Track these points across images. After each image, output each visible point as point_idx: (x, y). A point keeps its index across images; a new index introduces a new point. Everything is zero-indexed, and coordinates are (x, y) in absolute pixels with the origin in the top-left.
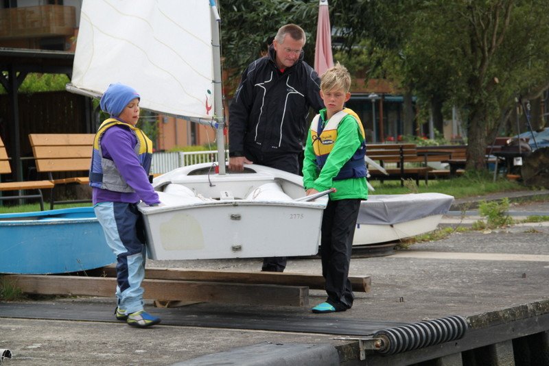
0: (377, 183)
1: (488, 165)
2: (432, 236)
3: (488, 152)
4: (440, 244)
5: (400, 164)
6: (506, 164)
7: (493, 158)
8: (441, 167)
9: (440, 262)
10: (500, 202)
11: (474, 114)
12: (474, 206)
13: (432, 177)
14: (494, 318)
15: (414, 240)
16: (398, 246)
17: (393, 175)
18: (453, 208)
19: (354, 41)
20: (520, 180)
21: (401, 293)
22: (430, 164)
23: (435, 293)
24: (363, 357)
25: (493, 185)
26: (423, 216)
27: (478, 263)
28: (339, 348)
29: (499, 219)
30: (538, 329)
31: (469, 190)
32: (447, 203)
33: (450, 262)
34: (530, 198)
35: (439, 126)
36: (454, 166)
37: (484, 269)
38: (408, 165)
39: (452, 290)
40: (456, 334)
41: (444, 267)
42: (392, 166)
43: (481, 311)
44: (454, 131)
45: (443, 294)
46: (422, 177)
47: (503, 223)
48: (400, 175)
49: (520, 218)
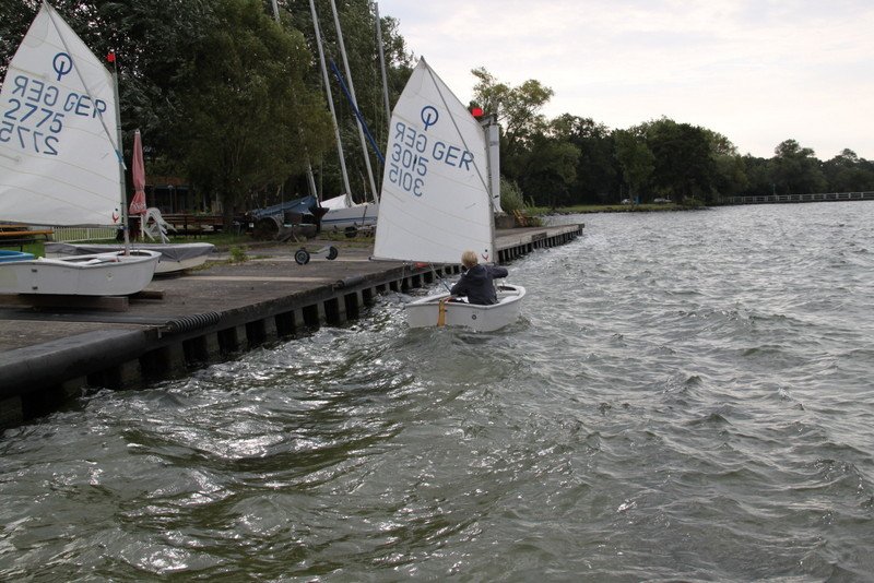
0: (172, 237)
1: (235, 227)
2: (203, 267)
3: (235, 220)
4: (207, 271)
5: (185, 226)
6: (245, 227)
7: (237, 223)
8: (209, 228)
9: (206, 281)
10: (241, 248)
11: (227, 199)
12: (226, 250)
13: (204, 233)
14: (235, 312)
15: (192, 270)
16: (183, 273)
17: (180, 232)
18: (214, 251)
19: (157, 155)
20: (252, 236)
21: (183, 300)
22: (203, 226)
23: (202, 299)
24: (160, 336)
25: (238, 238)
26: (196, 256)
27: (227, 282)
28: (145, 332)
29: (240, 257)
30: (259, 318)
31: (224, 241)
32: (210, 248)
33: (212, 282)
34: (258, 246)
35: (209, 205)
36: (216, 227)
37: (231, 285)
38: (189, 227)
39: (213, 297)
40: (213, 322)
41: (208, 285)
42: (181, 227)
43: (227, 309)
44: (217, 207)
45: (206, 300)
46: (197, 234)
47: (242, 259)
48: (186, 232)
49: (252, 257)
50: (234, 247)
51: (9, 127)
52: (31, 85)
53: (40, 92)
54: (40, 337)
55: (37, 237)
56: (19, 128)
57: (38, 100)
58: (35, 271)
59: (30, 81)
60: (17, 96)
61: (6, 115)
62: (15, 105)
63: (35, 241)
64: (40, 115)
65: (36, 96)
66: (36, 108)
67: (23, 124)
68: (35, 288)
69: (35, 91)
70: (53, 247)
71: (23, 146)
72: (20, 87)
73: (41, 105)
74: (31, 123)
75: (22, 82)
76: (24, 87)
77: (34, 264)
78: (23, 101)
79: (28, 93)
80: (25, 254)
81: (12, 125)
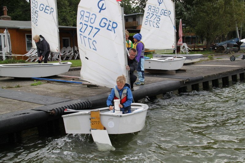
0: (190, 52)
1: (210, 49)
2: (199, 62)
3: (210, 46)
4: (200, 63)
5: (194, 49)
6: (214, 49)
7: (211, 48)
8: (202, 49)
9: (200, 66)
10: (212, 55)
11: (208, 40)
12: (207, 56)
13: (200, 51)
14: (209, 76)
15: (195, 62)
16: (193, 63)
17: (193, 51)
18: (203, 57)
19: (186, 26)
20: (216, 52)
21: (192, 72)
22: (200, 49)
23: (198, 72)
24: (184, 83)
25: (211, 52)
26: (197, 58)
27: (207, 67)
28: (180, 81)
29: (211, 59)
30: (217, 78)
31: (206, 53)
32: (202, 56)
33: (202, 66)
34: (218, 55)
35: (202, 42)
36: (204, 49)
37: (208, 68)
38: (196, 49)
39: (202, 71)
40: (201, 79)
41: (200, 67)
42: (193, 49)
43: (206, 75)
44: (205, 42)
45: (200, 72)
46: (198, 51)
47: (212, 59)
48: (194, 50)
49: (215, 58)
50: (210, 55)
51: (147, 21)
52: (152, 8)
53: (155, 10)
54: (150, 81)
55: (151, 52)
56: (150, 21)
57: (154, 12)
58: (150, 62)
59: (152, 7)
60: (149, 11)
61: (147, 17)
62: (148, 14)
63: (150, 54)
64: (154, 16)
65: (153, 11)
66: (153, 14)
67: (150, 20)
68: (150, 67)
69: (154, 9)
70: (155, 55)
71: (150, 26)
72: (149, 9)
73: (155, 13)
74: (152, 19)
75: (150, 7)
76: (151, 9)
77: (149, 60)
78: (151, 13)
79: (152, 10)
80: (147, 57)
81: (148, 20)
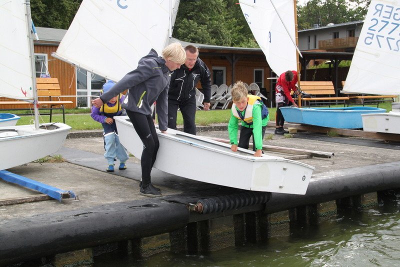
51: (371, 36)
52: (385, 9)
53: (391, 13)
54: (388, 158)
55: (386, 99)
56: (377, 36)
57: (389, 18)
58: (388, 119)
59: (384, 7)
60: (376, 16)
61: (369, 29)
62: (375, 22)
63: (384, 102)
64: (390, 27)
65: (388, 15)
66: (388, 23)
67: (380, 34)
68: (387, 130)
69: (388, 12)
70: (396, 106)
71: (380, 47)
72: (378, 10)
73: (391, 20)
74: (384, 33)
75: (379, 8)
76: (381, 11)
77: (387, 115)
78: (380, 19)
79: (383, 14)
80: (381, 109)
81: (373, 35)
